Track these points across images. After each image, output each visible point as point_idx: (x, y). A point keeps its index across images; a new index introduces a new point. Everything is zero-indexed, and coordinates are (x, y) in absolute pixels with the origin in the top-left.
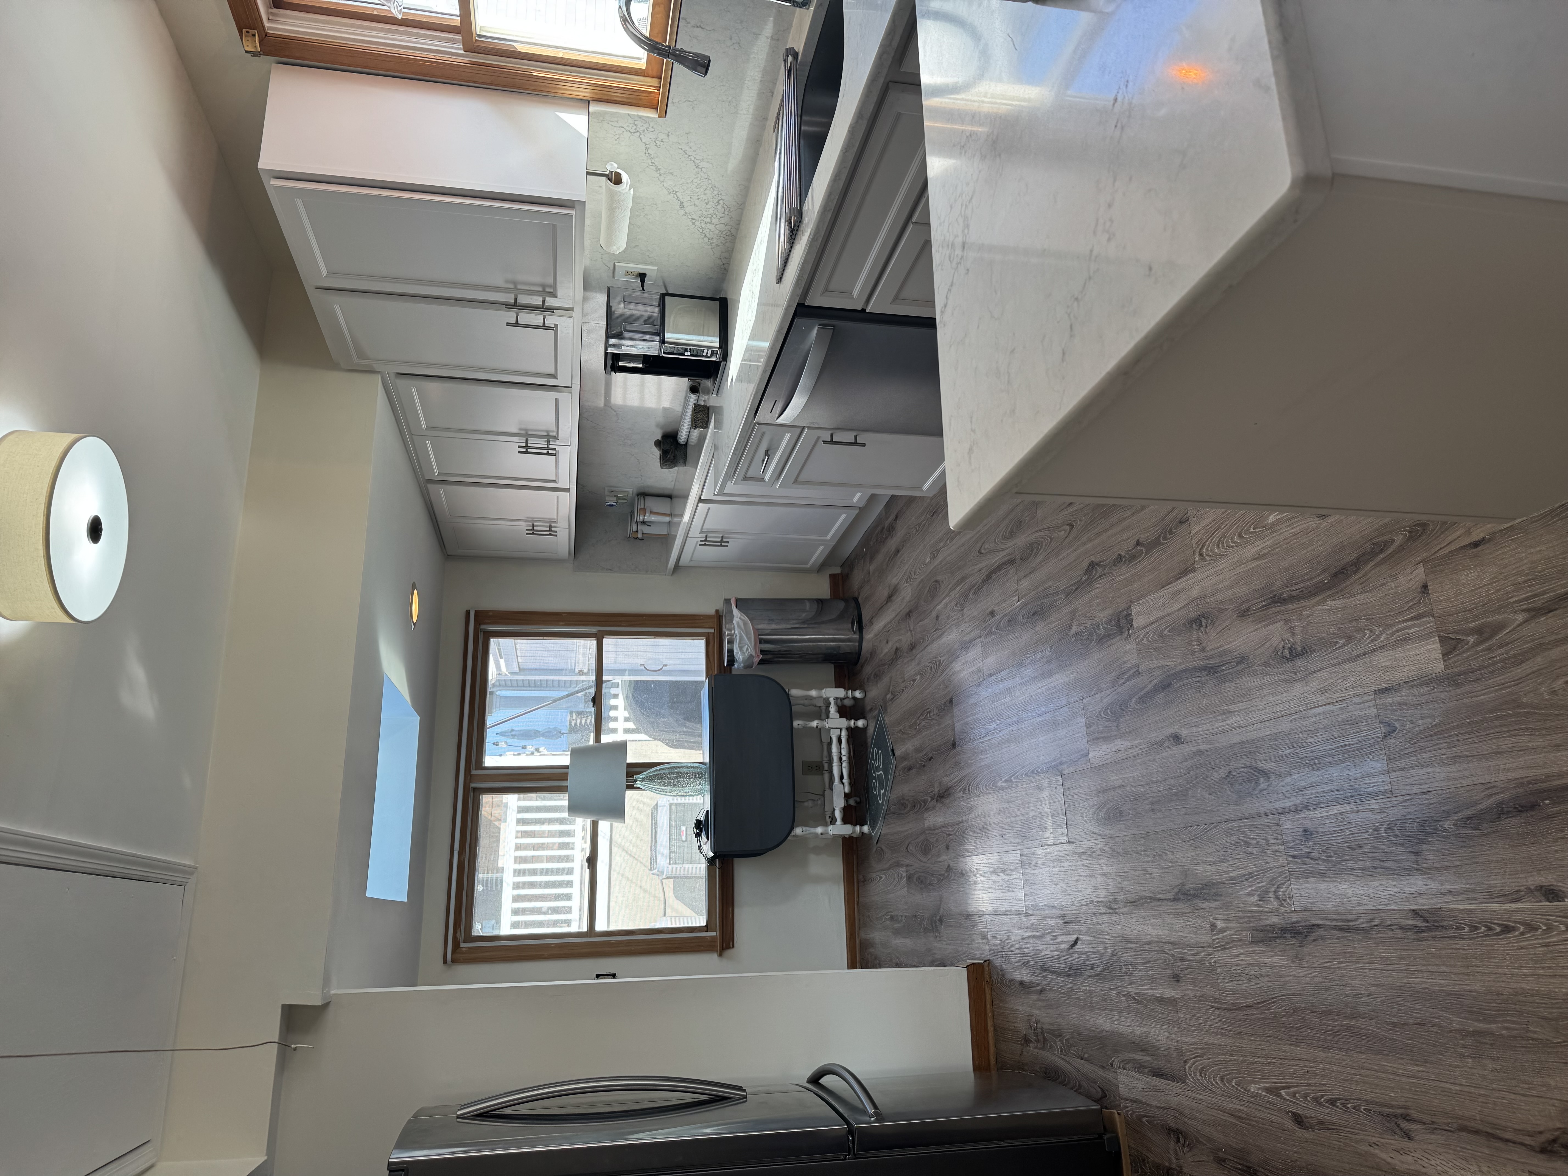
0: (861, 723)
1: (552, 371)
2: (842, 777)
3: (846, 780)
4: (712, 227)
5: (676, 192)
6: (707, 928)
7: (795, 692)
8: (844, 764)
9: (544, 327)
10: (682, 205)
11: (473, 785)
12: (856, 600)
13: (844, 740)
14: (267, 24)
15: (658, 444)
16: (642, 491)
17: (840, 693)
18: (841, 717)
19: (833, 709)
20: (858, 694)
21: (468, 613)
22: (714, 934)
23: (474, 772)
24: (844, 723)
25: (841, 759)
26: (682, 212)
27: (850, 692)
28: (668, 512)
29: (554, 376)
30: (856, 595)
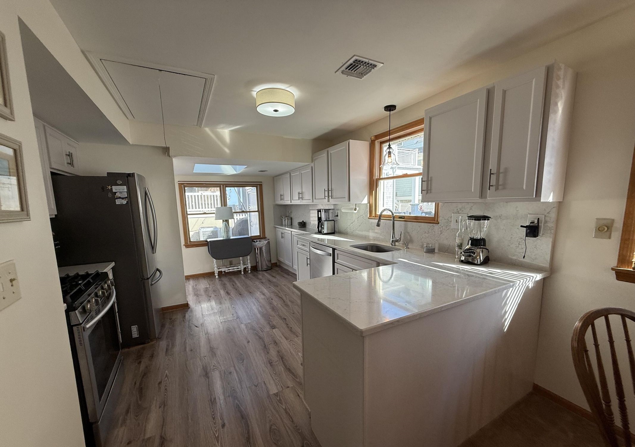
0: (242, 273)
2: (229, 270)
3: (228, 271)
4: (349, 229)
5: (354, 222)
6: (190, 241)
7: (249, 257)
8: (232, 270)
9: (325, 196)
10: (352, 223)
11: (222, 186)
12: (272, 269)
13: (238, 269)
14: (377, 141)
15: (303, 221)
16: (292, 219)
17: (250, 268)
18: (244, 268)
19: (245, 266)
20: (249, 272)
21: (262, 182)
22: (189, 243)
23: (225, 185)
24: (242, 269)
25: (234, 269)
26: (351, 223)
27: (250, 270)
28: (288, 224)
29: (315, 199)
30: (273, 268)
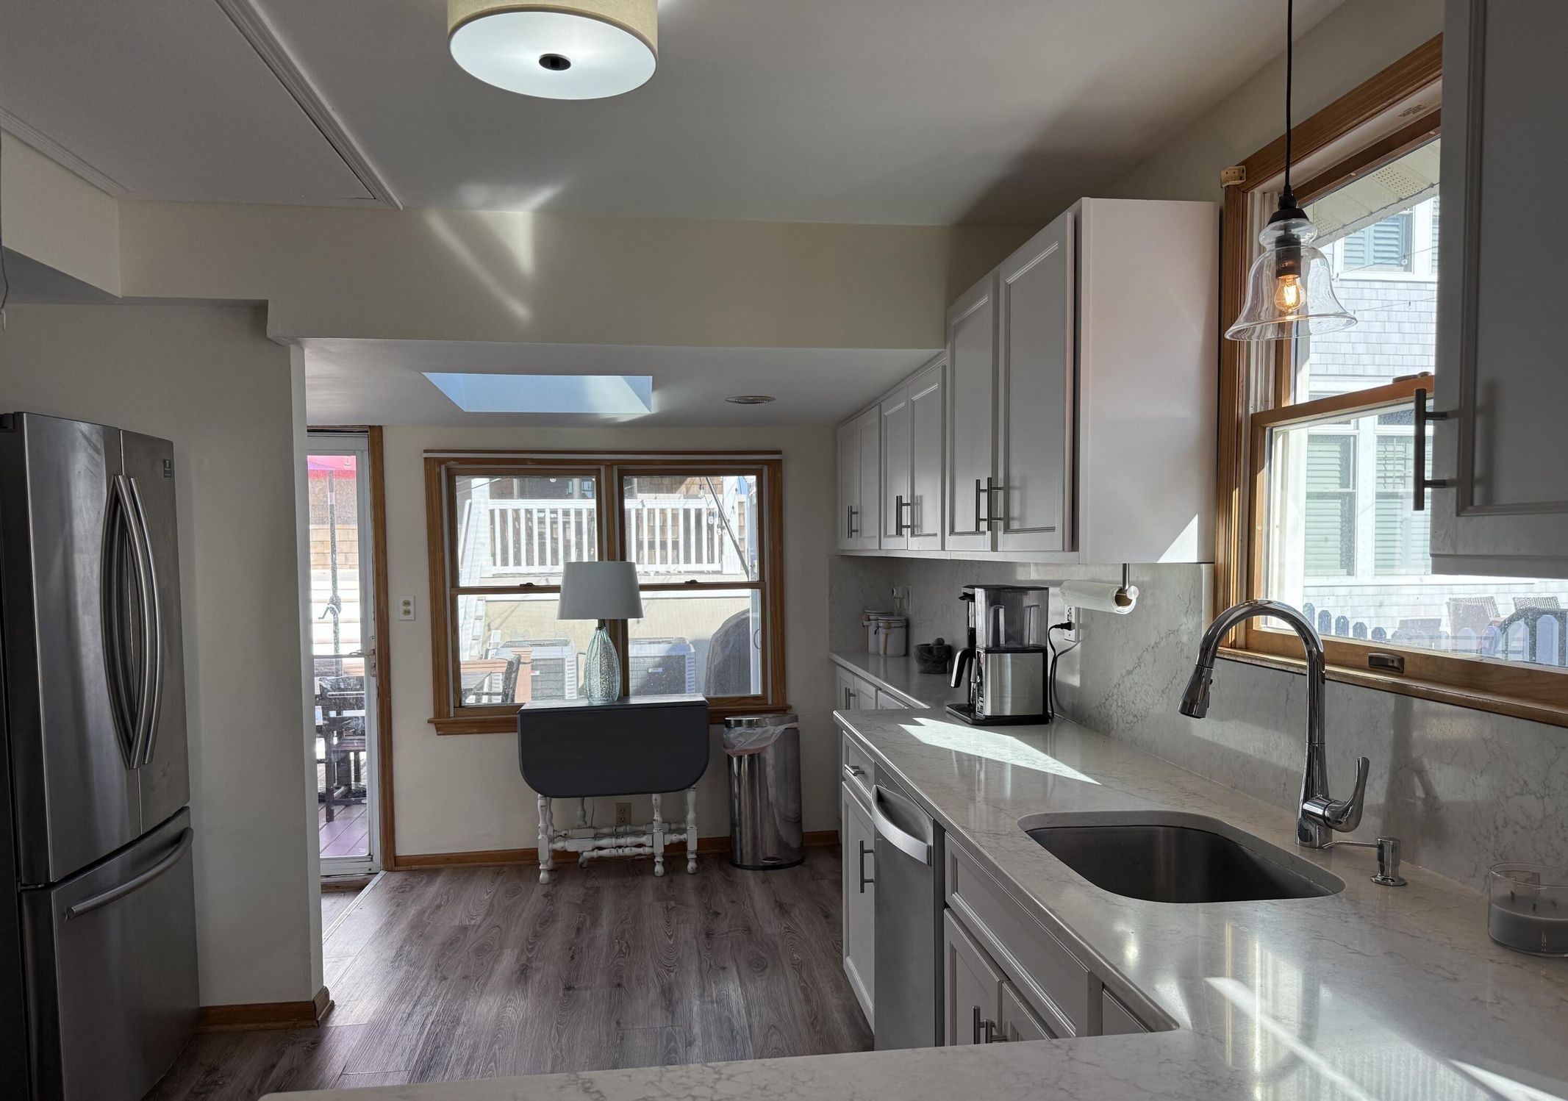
0: (659, 869)
1: (957, 529)
2: (600, 848)
3: (595, 854)
4: (1114, 707)
5: (1140, 666)
6: (460, 706)
7: (691, 796)
8: (614, 851)
9: (978, 520)
10: (1130, 673)
11: (602, 468)
12: (800, 862)
13: (641, 850)
15: (940, 642)
16: (911, 624)
17: (692, 846)
18: (665, 846)
19: (675, 838)
20: (691, 866)
21: (779, 452)
22: (452, 715)
23: (615, 468)
24: (659, 850)
25: (620, 847)
26: (1124, 673)
27: (694, 856)
28: (888, 653)
29: (952, 532)
30: (806, 863)
